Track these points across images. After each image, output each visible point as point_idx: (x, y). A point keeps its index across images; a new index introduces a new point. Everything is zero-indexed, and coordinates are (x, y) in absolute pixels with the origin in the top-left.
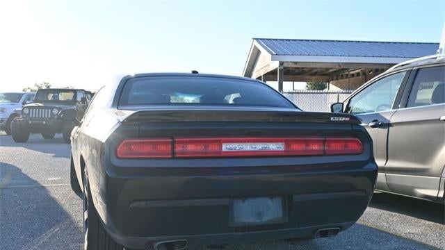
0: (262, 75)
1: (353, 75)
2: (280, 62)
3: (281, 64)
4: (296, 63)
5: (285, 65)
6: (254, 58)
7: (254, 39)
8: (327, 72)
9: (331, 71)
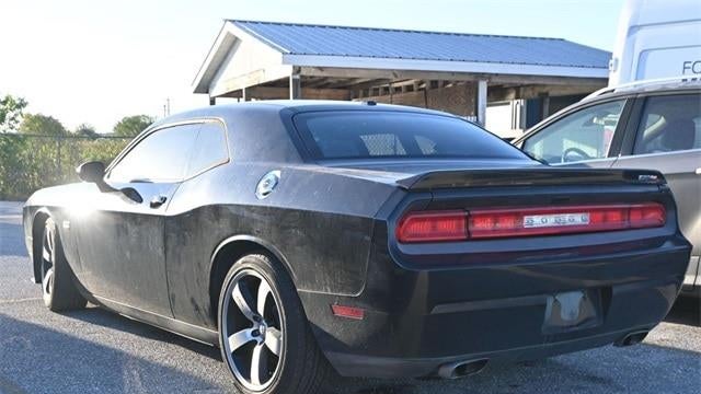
0: (243, 87)
1: (398, 89)
2: (294, 67)
3: (297, 70)
4: (321, 69)
5: (304, 72)
6: (221, 55)
7: (226, 21)
8: (353, 83)
9: (358, 81)
